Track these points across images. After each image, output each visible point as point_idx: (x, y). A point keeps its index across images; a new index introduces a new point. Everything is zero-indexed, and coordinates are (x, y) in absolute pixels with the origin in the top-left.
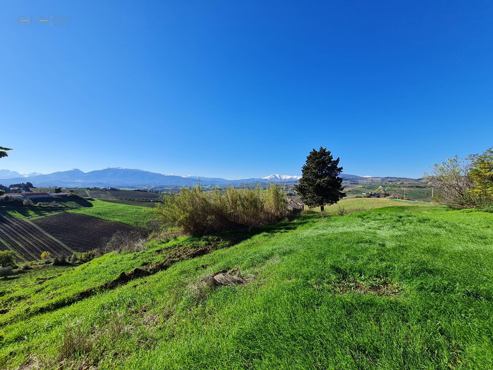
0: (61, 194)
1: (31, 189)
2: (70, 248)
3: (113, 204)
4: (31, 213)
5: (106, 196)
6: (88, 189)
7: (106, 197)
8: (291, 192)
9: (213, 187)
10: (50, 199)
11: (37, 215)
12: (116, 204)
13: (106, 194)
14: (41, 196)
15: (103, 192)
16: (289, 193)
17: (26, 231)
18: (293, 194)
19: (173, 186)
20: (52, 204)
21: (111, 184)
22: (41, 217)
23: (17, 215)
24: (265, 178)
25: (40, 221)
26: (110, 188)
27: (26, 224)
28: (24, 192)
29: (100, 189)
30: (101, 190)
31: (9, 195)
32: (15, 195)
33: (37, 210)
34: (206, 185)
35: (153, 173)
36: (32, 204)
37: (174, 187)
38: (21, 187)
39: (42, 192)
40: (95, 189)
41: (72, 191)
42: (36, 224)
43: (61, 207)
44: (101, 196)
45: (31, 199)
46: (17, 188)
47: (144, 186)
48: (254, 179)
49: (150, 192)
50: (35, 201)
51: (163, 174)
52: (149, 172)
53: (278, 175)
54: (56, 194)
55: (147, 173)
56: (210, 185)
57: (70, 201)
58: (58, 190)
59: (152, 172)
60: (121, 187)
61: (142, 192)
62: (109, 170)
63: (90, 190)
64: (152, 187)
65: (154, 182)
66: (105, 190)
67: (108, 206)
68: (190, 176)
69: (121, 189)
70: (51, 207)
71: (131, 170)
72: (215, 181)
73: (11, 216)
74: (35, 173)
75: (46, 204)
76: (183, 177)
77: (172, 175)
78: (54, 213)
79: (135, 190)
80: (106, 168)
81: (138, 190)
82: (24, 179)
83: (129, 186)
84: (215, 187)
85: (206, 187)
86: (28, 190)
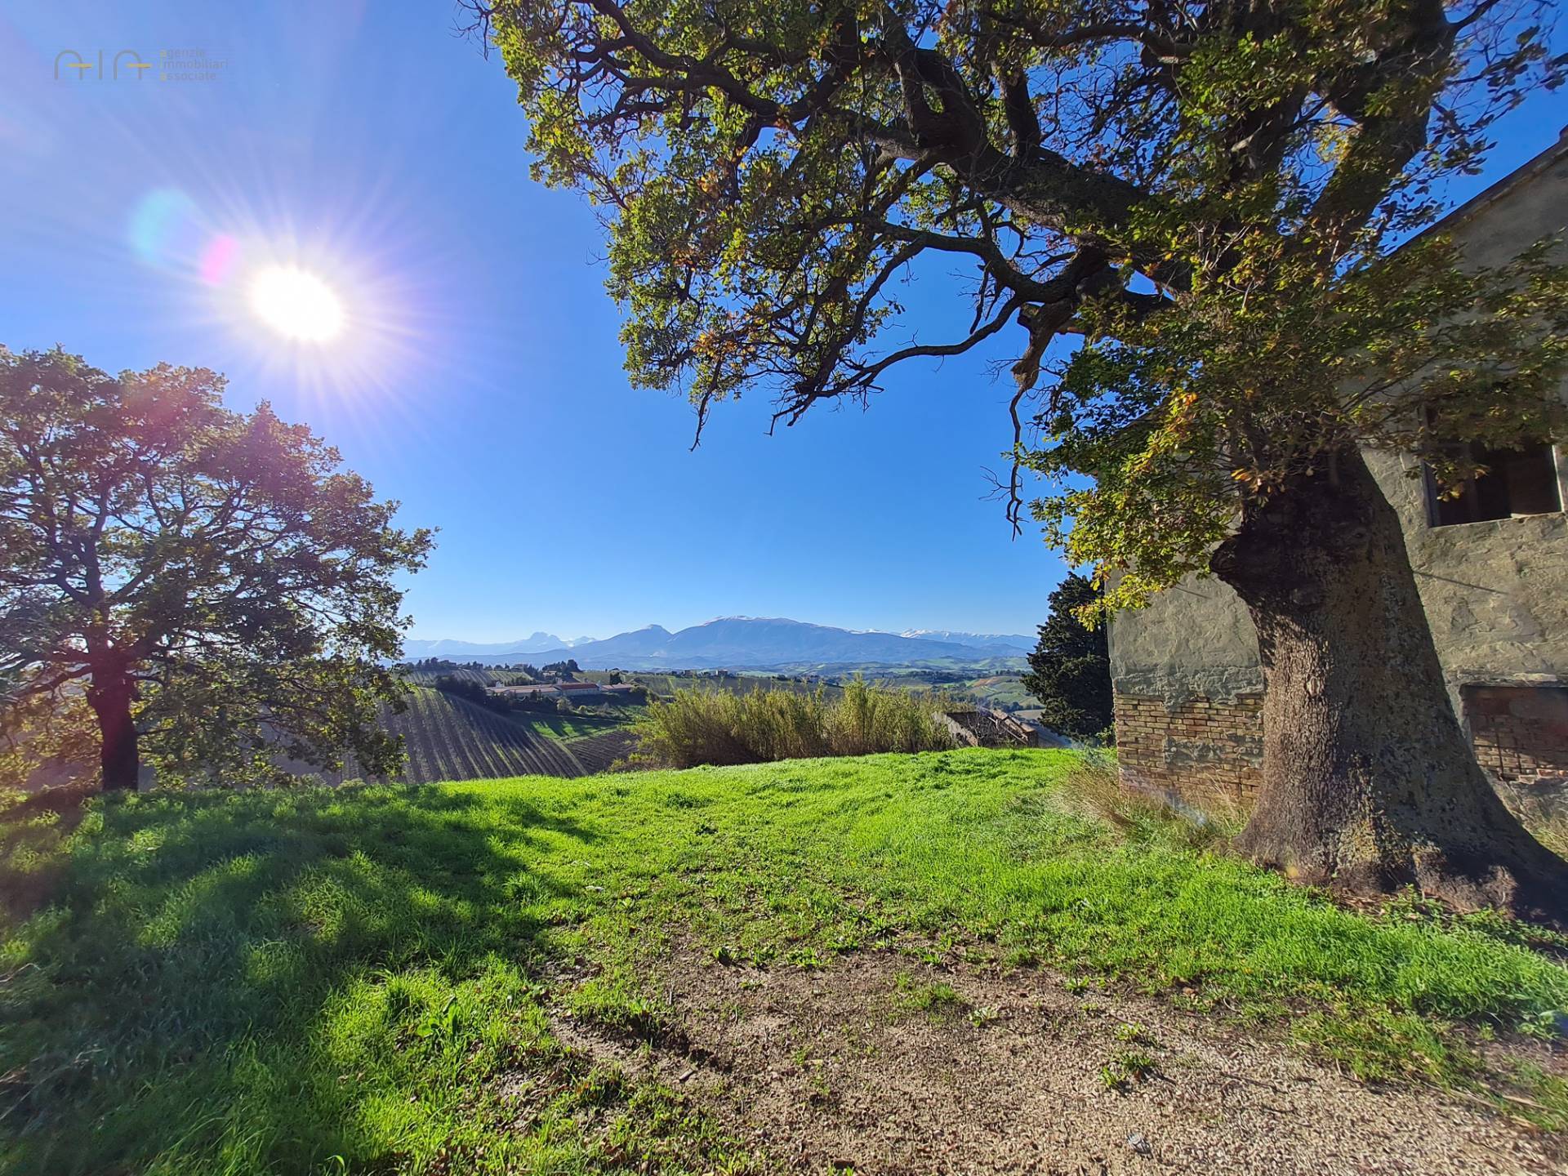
0: (619, 686)
1: (575, 674)
4: (568, 728)
6: (674, 673)
9: (997, 665)
10: (598, 699)
11: (576, 734)
14: (585, 692)
15: (704, 682)
19: (877, 665)
20: (603, 710)
21: (724, 660)
22: (582, 738)
23: (547, 732)
25: (580, 748)
26: (717, 672)
27: (557, 751)
28: (560, 682)
29: (696, 675)
30: (699, 677)
31: (537, 688)
32: (546, 689)
33: (579, 723)
34: (976, 661)
35: (823, 628)
36: (571, 708)
37: (880, 666)
38: (559, 670)
39: (589, 682)
40: (687, 674)
41: (638, 680)
42: (573, 752)
43: (617, 718)
45: (569, 697)
46: (553, 673)
47: (800, 664)
49: (811, 681)
50: (577, 701)
51: (847, 628)
52: (813, 625)
54: (609, 687)
55: (807, 628)
56: (989, 661)
57: (633, 703)
58: (615, 679)
59: (820, 625)
60: (746, 669)
63: (678, 676)
64: (820, 666)
65: (823, 654)
66: (708, 676)
68: (924, 632)
69: (744, 674)
70: (600, 717)
71: (769, 622)
72: (1006, 646)
73: (537, 734)
74: (585, 638)
75: (594, 711)
76: (903, 635)
77: (871, 631)
78: (605, 731)
80: (713, 619)
82: (566, 651)
84: (1005, 666)
85: (973, 666)
86: (569, 677)
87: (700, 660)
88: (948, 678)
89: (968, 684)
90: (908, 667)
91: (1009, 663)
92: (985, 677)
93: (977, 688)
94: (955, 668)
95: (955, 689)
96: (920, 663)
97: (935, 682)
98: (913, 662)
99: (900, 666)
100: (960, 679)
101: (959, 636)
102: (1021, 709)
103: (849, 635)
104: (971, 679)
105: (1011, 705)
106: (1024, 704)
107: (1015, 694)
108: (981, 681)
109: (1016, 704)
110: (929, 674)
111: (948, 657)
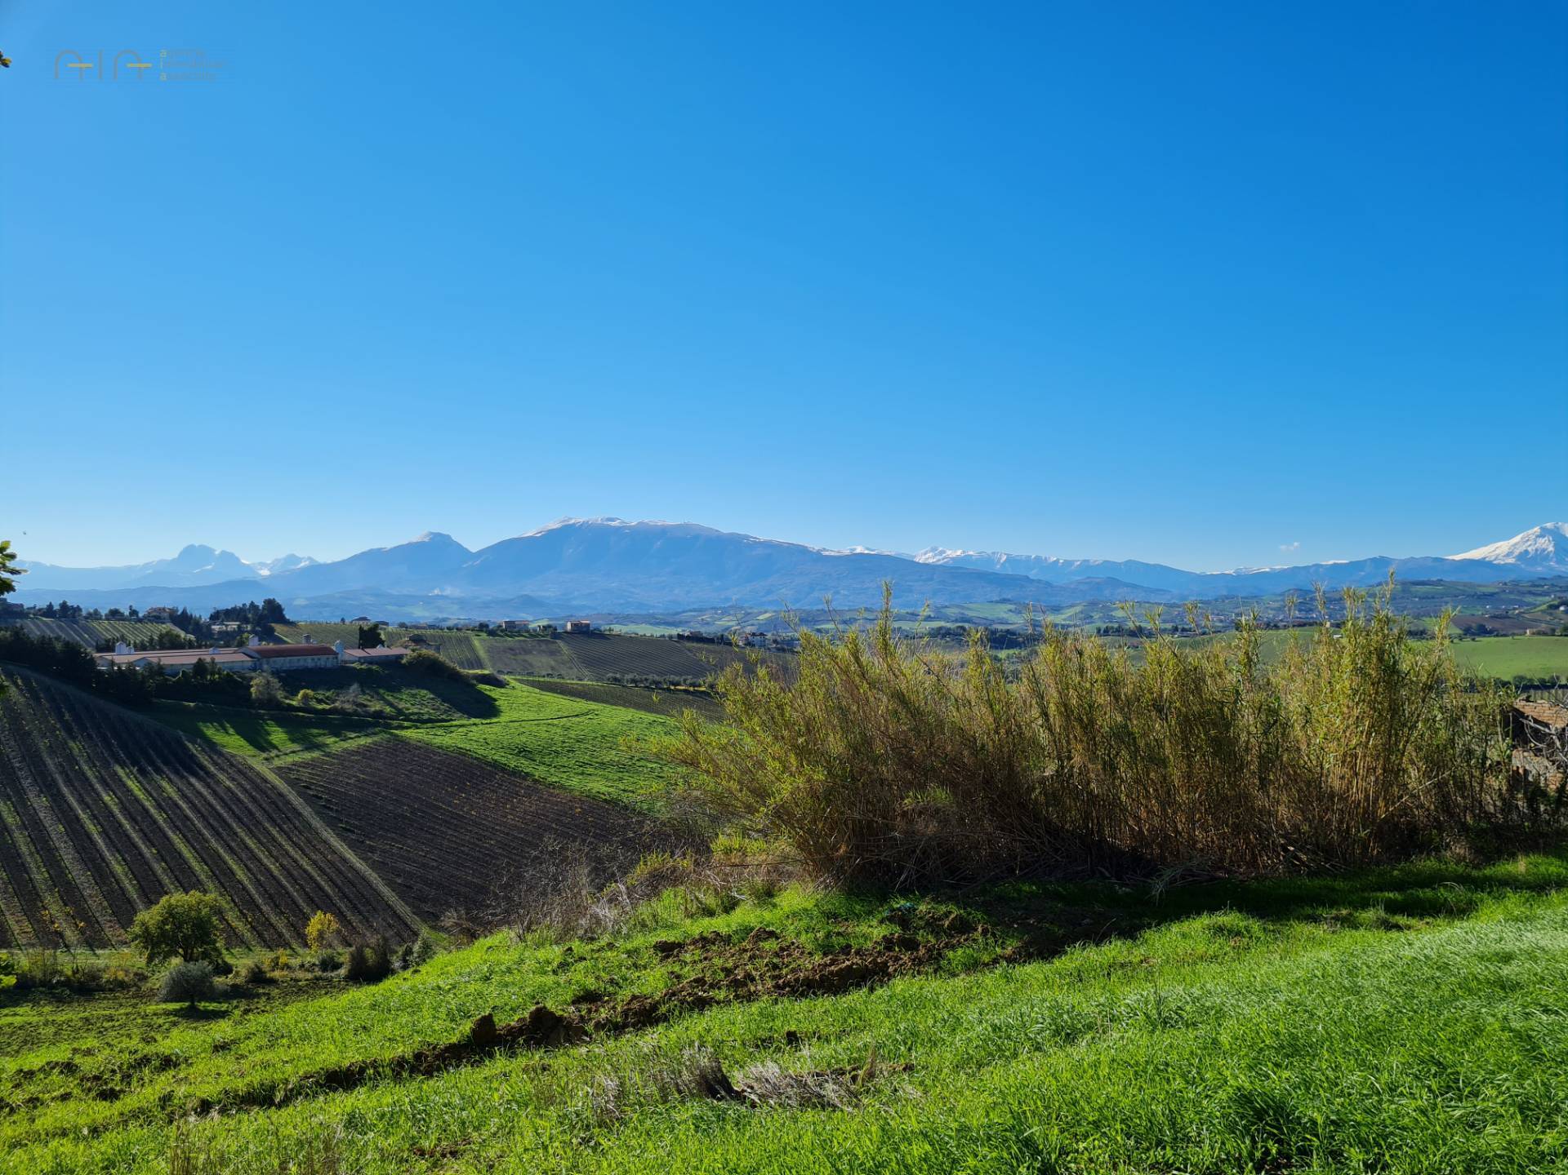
0: (379, 651)
1: (279, 629)
2: (408, 909)
3: (581, 705)
4: (278, 735)
5: (553, 663)
6: (483, 627)
7: (553, 668)
9: (1096, 616)
10: (338, 677)
11: (296, 747)
12: (593, 705)
13: (552, 653)
14: (309, 662)
15: (544, 647)
17: (258, 814)
19: (868, 615)
20: (348, 699)
22: (308, 756)
23: (232, 743)
24: (1476, 554)
25: (305, 774)
26: (569, 627)
27: (258, 784)
28: (254, 643)
29: (528, 631)
30: (533, 635)
31: (207, 655)
32: (225, 658)
33: (300, 725)
34: (1056, 609)
35: (768, 544)
36: (280, 695)
38: (246, 621)
39: (314, 643)
40: (512, 629)
41: (418, 640)
42: (293, 783)
43: (379, 714)
44: (531, 665)
45: (276, 673)
46: (233, 625)
47: (725, 612)
48: (1381, 562)
49: (748, 644)
50: (292, 680)
51: (814, 545)
52: (747, 537)
54: (359, 653)
55: (736, 543)
56: (1078, 609)
57: (409, 686)
58: (370, 636)
59: (763, 537)
60: (621, 619)
61: (709, 646)
62: (566, 533)
63: (492, 633)
64: (762, 617)
65: (771, 592)
66: (552, 633)
67: (560, 714)
68: (959, 553)
69: (618, 629)
70: (342, 712)
71: (663, 532)
72: (1114, 583)
73: (212, 747)
74: (293, 559)
75: (329, 699)
76: (921, 559)
77: (859, 550)
78: (357, 742)
79: (680, 636)
80: (554, 525)
81: (696, 638)
82: (253, 584)
83: (653, 616)
84: (1111, 619)
85: (1051, 618)
86: (267, 634)
87: (534, 601)
90: (928, 618)
91: (1119, 614)
94: (1018, 622)
96: (952, 612)
98: (937, 609)
99: (913, 616)
103: (818, 557)
111: (1004, 601)
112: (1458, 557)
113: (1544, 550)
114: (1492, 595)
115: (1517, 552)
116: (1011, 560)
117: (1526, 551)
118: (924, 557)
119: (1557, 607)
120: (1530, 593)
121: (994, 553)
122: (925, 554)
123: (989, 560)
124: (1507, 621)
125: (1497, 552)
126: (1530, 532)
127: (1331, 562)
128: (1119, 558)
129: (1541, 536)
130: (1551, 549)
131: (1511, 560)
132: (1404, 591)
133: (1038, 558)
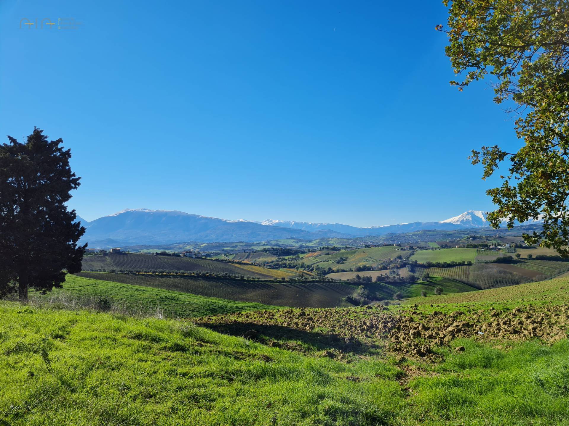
5: (102, 265)
7: (102, 267)
8: (510, 255)
9: (324, 243)
13: (103, 261)
15: (100, 259)
16: (501, 256)
18: (515, 258)
19: (242, 244)
21: (130, 241)
24: (448, 221)
26: (111, 251)
29: (94, 253)
30: (96, 254)
34: (310, 241)
35: (206, 218)
37: (244, 245)
44: (93, 266)
47: (189, 244)
49: (185, 256)
51: (224, 218)
52: (198, 216)
53: (480, 212)
55: (194, 218)
56: (318, 241)
59: (204, 216)
60: (146, 247)
61: (169, 257)
62: (127, 214)
64: (202, 246)
65: (207, 236)
66: (104, 253)
68: (277, 221)
71: (166, 214)
72: (331, 231)
76: (263, 224)
77: (241, 220)
79: (157, 253)
80: (122, 211)
81: (164, 254)
83: (159, 246)
84: (328, 244)
85: (307, 244)
87: (111, 241)
88: (288, 252)
89: (301, 256)
90: (264, 245)
91: (331, 242)
92: (314, 251)
93: (307, 259)
94: (296, 246)
95: (292, 259)
96: (273, 242)
97: (279, 255)
98: (268, 242)
99: (259, 244)
100: (296, 252)
101: (301, 224)
102: (333, 272)
103: (225, 223)
104: (303, 253)
105: (327, 269)
106: (335, 269)
107: (330, 262)
108: (310, 254)
109: (330, 269)
110: (276, 250)
111: (292, 238)
112: (442, 222)
113: (469, 219)
114: (452, 234)
115: (460, 220)
116: (295, 223)
117: (463, 220)
118: (265, 223)
119: (469, 238)
120: (463, 234)
121: (290, 221)
122: (265, 221)
123: (288, 223)
124: (454, 243)
125: (454, 220)
126: (464, 213)
127: (402, 224)
128: (333, 223)
129: (467, 215)
130: (471, 219)
131: (459, 223)
132: (424, 233)
133: (305, 223)
